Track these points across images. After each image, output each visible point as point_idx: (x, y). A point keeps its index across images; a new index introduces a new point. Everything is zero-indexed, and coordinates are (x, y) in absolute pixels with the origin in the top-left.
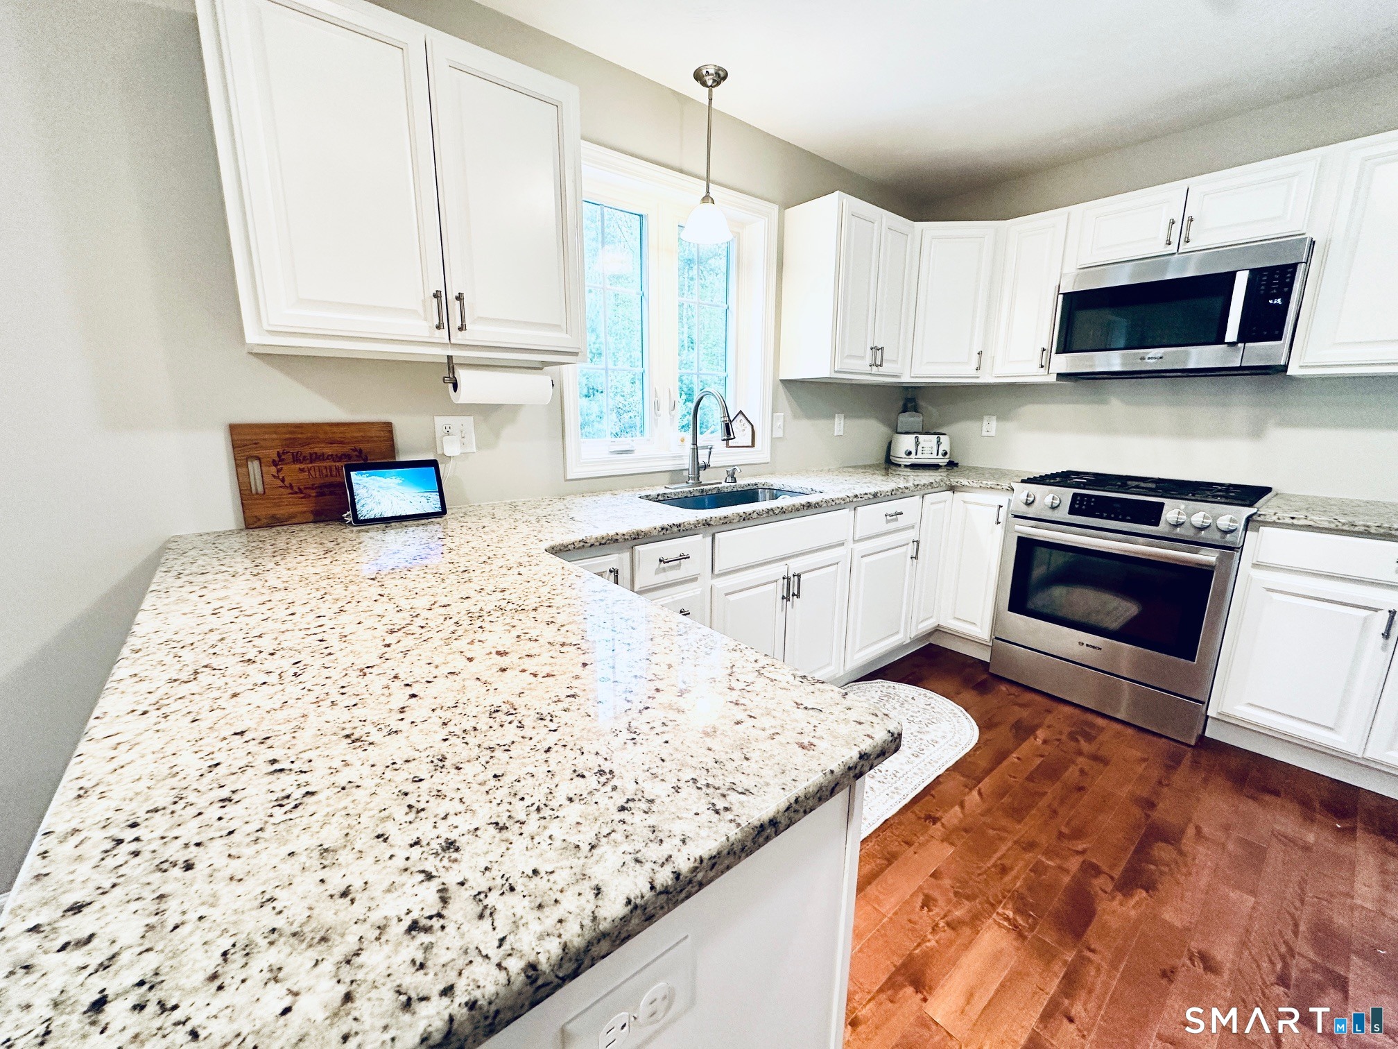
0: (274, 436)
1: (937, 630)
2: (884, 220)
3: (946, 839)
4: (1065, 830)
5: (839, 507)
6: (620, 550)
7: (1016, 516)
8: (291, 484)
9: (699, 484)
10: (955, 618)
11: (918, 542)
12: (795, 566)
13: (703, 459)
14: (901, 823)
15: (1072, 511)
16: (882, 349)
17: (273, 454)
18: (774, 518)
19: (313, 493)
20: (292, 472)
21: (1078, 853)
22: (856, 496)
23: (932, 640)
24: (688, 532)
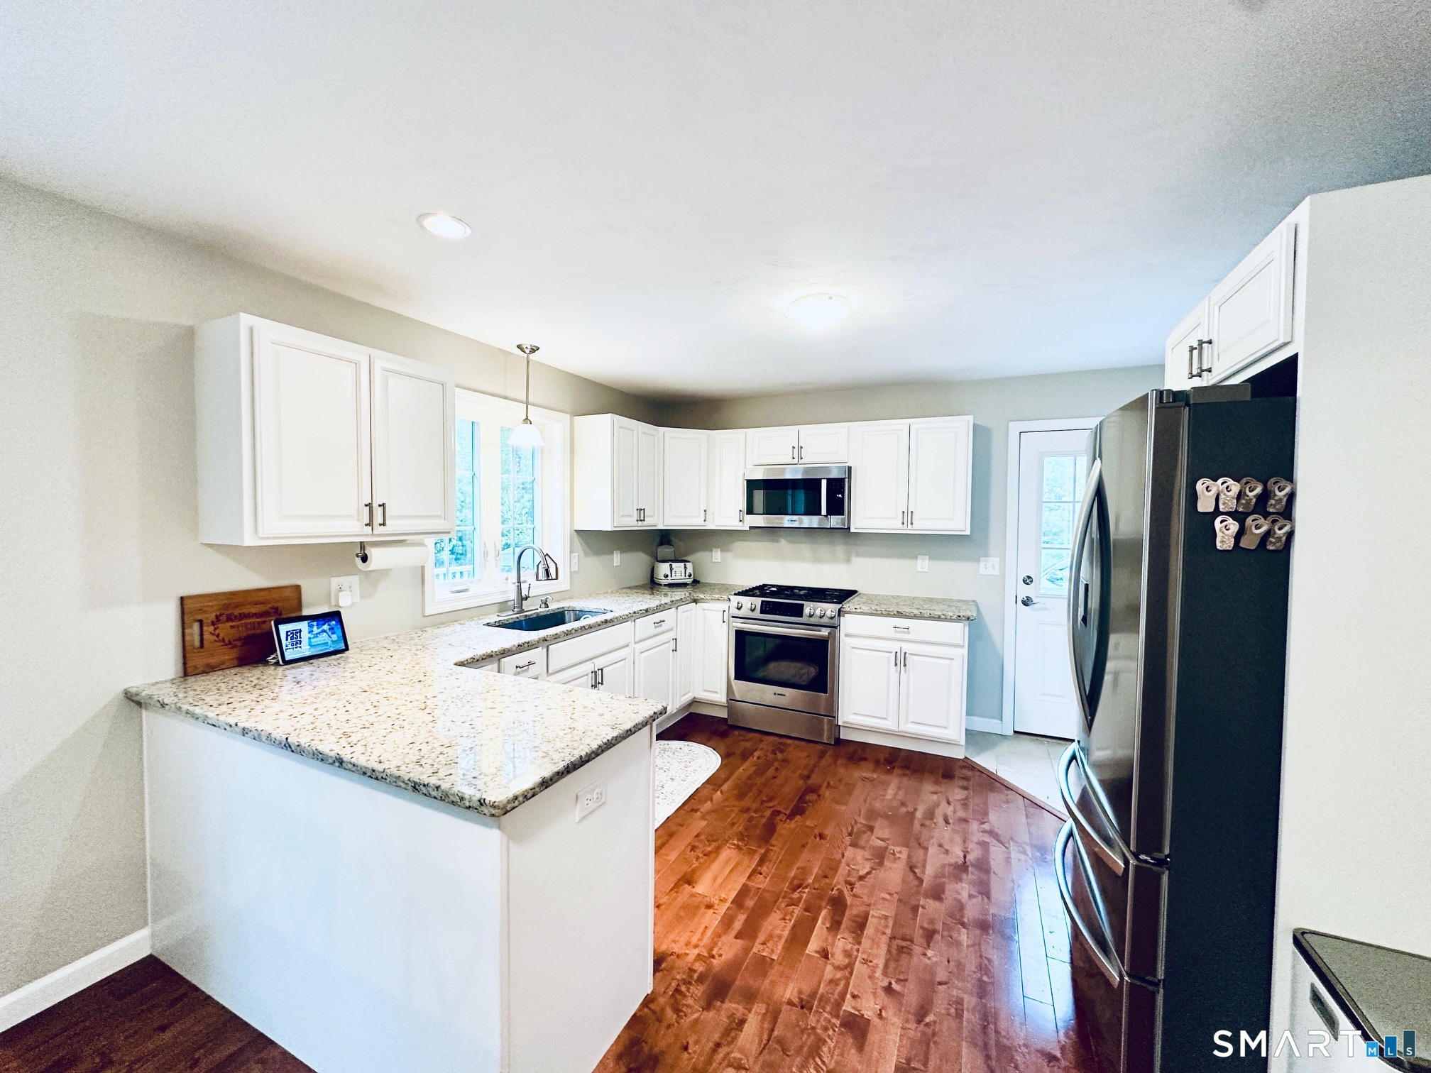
0: (215, 603)
1: (694, 702)
2: (640, 428)
3: (703, 818)
4: (765, 799)
5: (624, 620)
6: (491, 663)
7: (733, 617)
8: (223, 638)
9: (522, 611)
10: (705, 690)
11: (676, 639)
12: (599, 663)
13: (524, 593)
14: (677, 817)
15: (762, 612)
16: (644, 509)
17: (212, 617)
18: (586, 632)
19: (239, 644)
20: (225, 629)
21: (770, 807)
22: (635, 613)
23: (692, 710)
24: (534, 646)
